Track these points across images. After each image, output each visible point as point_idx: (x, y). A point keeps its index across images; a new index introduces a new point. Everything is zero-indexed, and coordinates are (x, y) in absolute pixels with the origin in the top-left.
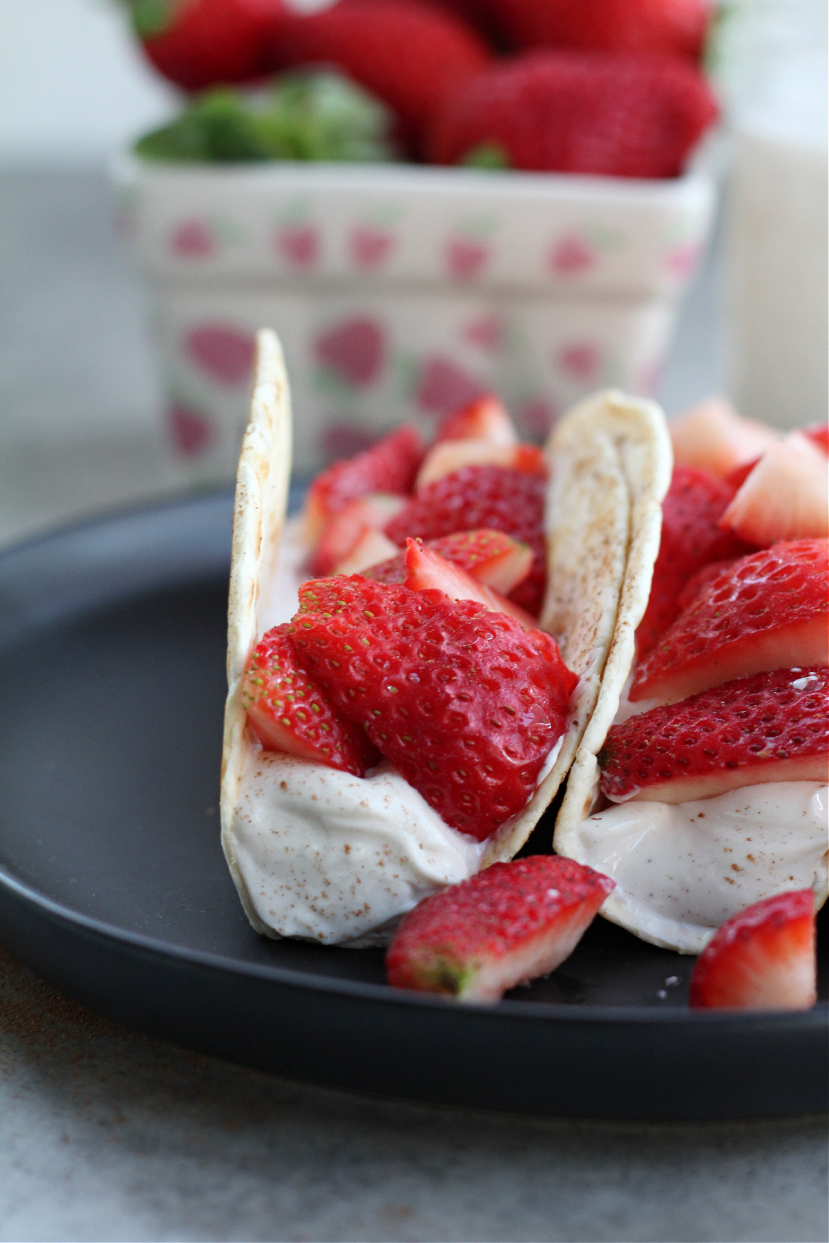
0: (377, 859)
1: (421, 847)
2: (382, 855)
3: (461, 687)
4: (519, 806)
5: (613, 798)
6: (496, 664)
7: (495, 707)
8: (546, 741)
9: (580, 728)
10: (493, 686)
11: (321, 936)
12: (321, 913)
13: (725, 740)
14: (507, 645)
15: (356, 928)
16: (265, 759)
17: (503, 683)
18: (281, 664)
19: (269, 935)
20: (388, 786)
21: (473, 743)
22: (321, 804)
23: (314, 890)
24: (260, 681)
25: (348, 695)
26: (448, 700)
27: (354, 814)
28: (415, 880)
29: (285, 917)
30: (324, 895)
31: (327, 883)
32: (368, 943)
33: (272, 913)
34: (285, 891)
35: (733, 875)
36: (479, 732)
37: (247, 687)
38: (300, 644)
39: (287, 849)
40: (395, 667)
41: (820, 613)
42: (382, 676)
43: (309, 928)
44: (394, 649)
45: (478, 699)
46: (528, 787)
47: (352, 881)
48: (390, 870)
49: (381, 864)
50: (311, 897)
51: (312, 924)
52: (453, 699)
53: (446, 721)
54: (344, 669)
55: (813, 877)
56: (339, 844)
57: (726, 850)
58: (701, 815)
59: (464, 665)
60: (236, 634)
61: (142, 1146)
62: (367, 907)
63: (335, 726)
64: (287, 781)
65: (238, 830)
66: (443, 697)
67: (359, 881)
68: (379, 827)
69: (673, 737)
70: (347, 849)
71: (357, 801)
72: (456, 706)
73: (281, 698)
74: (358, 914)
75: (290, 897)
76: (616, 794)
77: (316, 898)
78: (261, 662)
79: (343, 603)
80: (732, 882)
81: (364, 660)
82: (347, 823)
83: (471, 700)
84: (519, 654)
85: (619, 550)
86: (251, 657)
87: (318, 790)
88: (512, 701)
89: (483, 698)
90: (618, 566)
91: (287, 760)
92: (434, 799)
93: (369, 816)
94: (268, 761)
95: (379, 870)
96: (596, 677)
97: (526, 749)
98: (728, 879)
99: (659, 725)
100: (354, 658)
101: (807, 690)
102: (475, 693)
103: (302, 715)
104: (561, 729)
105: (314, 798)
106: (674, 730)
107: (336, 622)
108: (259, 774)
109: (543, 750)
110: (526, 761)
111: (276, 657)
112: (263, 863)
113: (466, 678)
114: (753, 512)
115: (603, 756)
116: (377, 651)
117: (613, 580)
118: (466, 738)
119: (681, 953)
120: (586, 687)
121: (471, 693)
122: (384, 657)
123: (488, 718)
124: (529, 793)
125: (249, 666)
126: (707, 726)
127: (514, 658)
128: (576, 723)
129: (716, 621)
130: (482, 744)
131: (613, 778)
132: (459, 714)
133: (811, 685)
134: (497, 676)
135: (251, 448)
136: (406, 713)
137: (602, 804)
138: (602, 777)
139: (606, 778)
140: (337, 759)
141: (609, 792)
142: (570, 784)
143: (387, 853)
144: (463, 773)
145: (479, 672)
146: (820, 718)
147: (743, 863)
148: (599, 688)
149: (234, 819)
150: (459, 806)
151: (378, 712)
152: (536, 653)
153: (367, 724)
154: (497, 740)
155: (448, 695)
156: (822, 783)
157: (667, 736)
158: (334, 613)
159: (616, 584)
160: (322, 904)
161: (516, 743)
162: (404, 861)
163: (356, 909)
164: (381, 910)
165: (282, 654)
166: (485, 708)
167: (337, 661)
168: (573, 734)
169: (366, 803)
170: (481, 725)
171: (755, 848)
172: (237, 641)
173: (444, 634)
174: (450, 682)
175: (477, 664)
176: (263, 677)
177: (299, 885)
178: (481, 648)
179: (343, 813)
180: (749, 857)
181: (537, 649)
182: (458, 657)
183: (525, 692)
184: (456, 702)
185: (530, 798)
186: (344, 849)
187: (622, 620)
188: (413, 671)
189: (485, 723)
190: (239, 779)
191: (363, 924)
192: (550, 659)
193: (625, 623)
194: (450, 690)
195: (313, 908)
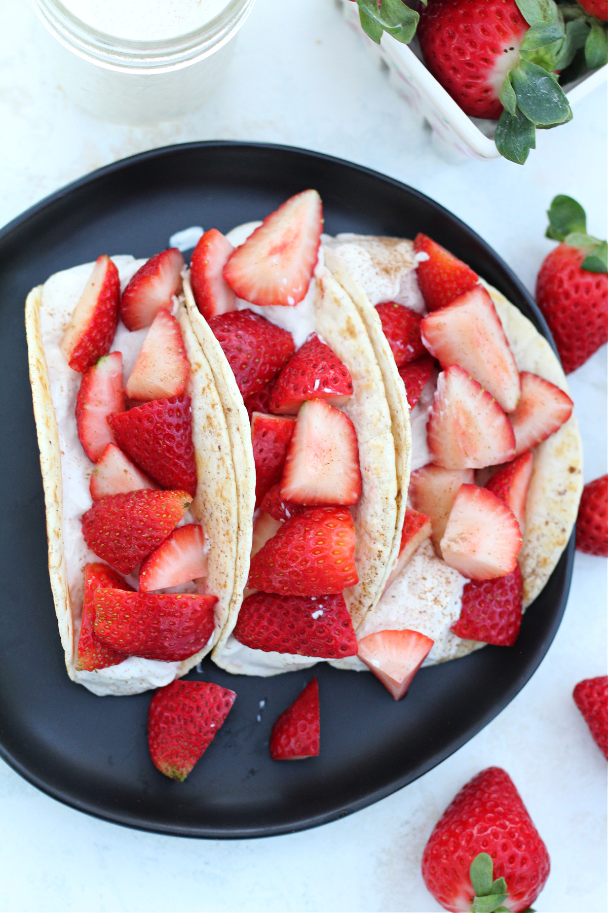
13: (284, 642)
101: (318, 620)
133: (320, 617)
181: (200, 606)
182: (167, 629)
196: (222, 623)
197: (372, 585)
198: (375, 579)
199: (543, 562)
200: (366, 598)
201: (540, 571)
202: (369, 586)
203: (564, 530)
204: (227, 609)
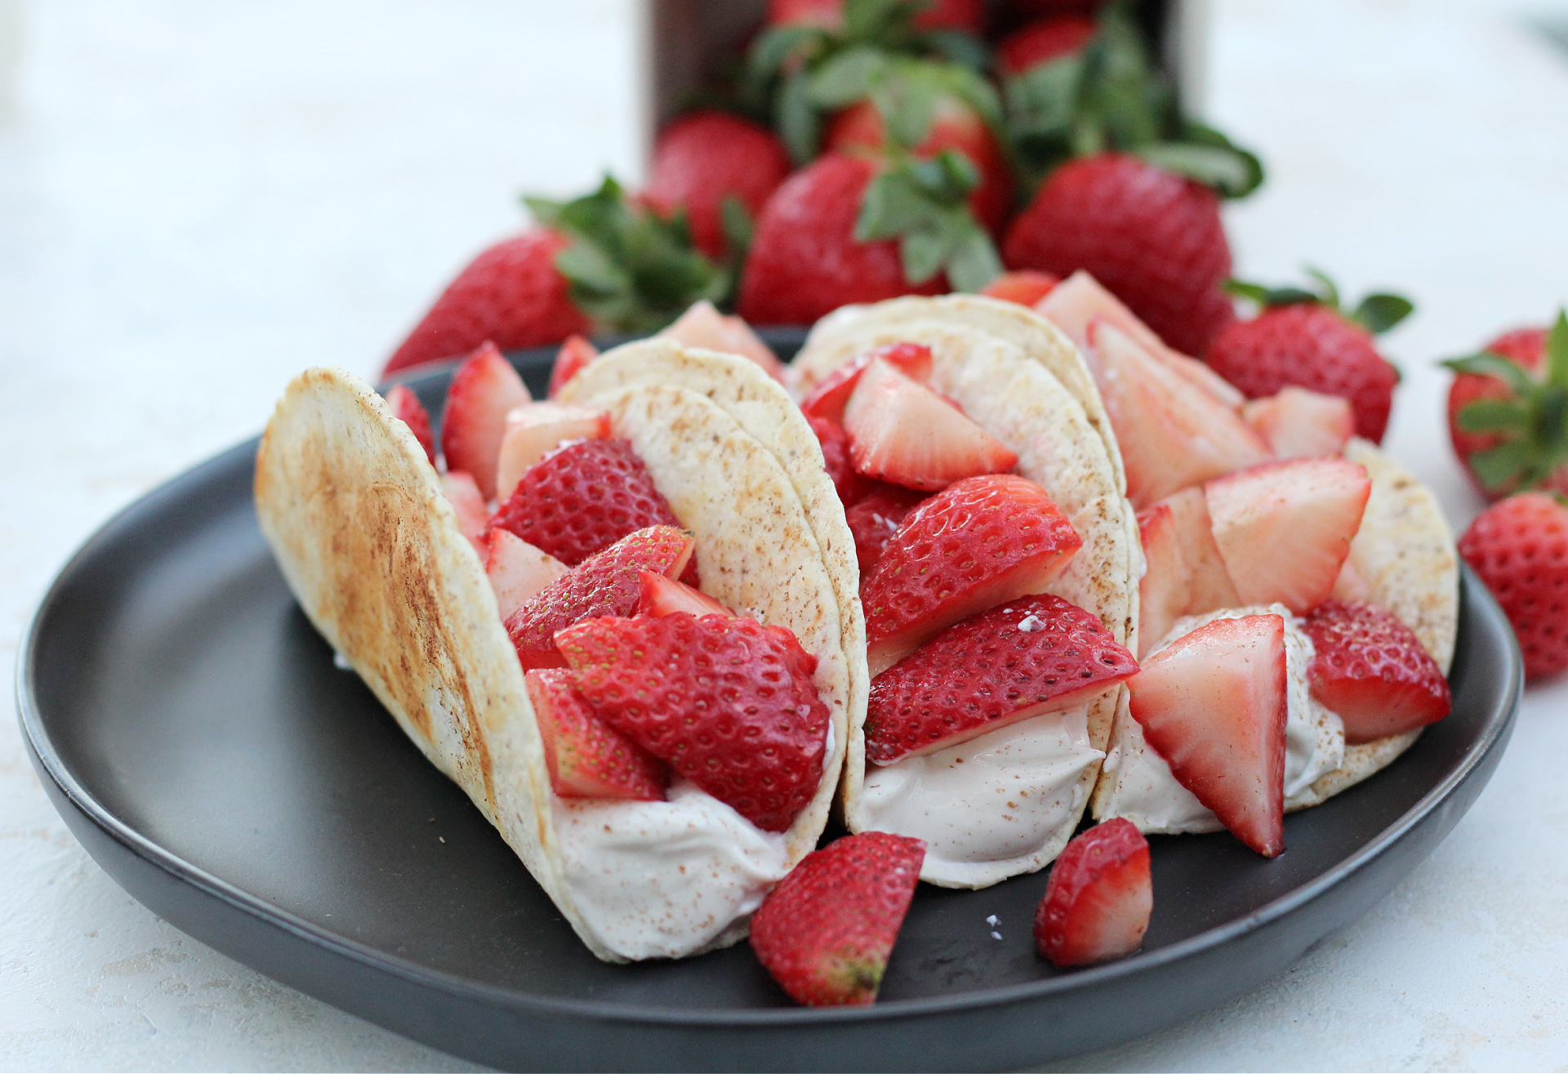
0: (710, 872)
1: (746, 852)
2: (714, 868)
4: (809, 793)
5: (881, 763)
7: (779, 712)
9: (845, 706)
10: (770, 693)
11: (673, 952)
12: (669, 931)
14: (762, 649)
15: (704, 938)
19: (617, 961)
21: (771, 751)
22: (652, 837)
23: (659, 912)
27: (684, 837)
30: (669, 916)
31: (669, 904)
34: (629, 921)
39: (622, 883)
43: (661, 948)
46: (817, 774)
47: (692, 896)
48: (724, 879)
49: (715, 875)
50: (657, 921)
51: (662, 944)
52: (743, 715)
54: (627, 718)
56: (673, 866)
57: (997, 790)
58: (959, 761)
59: (739, 679)
62: (711, 918)
63: (637, 765)
64: (609, 823)
66: (734, 715)
67: (699, 896)
68: (706, 843)
70: (682, 869)
71: (683, 824)
72: (747, 720)
74: (705, 925)
75: (636, 923)
76: (886, 759)
77: (662, 921)
87: (643, 824)
89: (766, 707)
91: (597, 803)
93: (696, 836)
95: (716, 882)
97: (809, 740)
101: (1034, 631)
103: (613, 764)
105: (641, 834)
108: (575, 821)
109: (821, 736)
110: (812, 751)
112: (600, 902)
113: (747, 692)
118: (766, 747)
119: (975, 889)
120: (836, 666)
121: (756, 705)
123: (776, 723)
124: (817, 778)
128: (838, 703)
129: (925, 578)
131: (881, 747)
132: (753, 727)
133: (1035, 626)
134: (770, 682)
137: (870, 768)
139: (872, 747)
140: (646, 794)
141: (876, 758)
142: (848, 762)
143: (717, 864)
150: (767, 809)
154: (791, 742)
155: (738, 712)
157: (926, 699)
160: (668, 924)
163: (701, 919)
166: (771, 715)
168: (839, 714)
169: (691, 825)
174: (734, 699)
179: (673, 839)
182: (731, 674)
184: (746, 716)
185: (820, 782)
186: (679, 870)
189: (776, 729)
191: (709, 933)
194: (738, 707)
195: (661, 930)
196: (841, 692)
197: (1112, 570)
198: (1114, 552)
200: (1112, 599)
201: (1433, 615)
202: (1107, 574)
203: (1439, 550)
204: (840, 654)
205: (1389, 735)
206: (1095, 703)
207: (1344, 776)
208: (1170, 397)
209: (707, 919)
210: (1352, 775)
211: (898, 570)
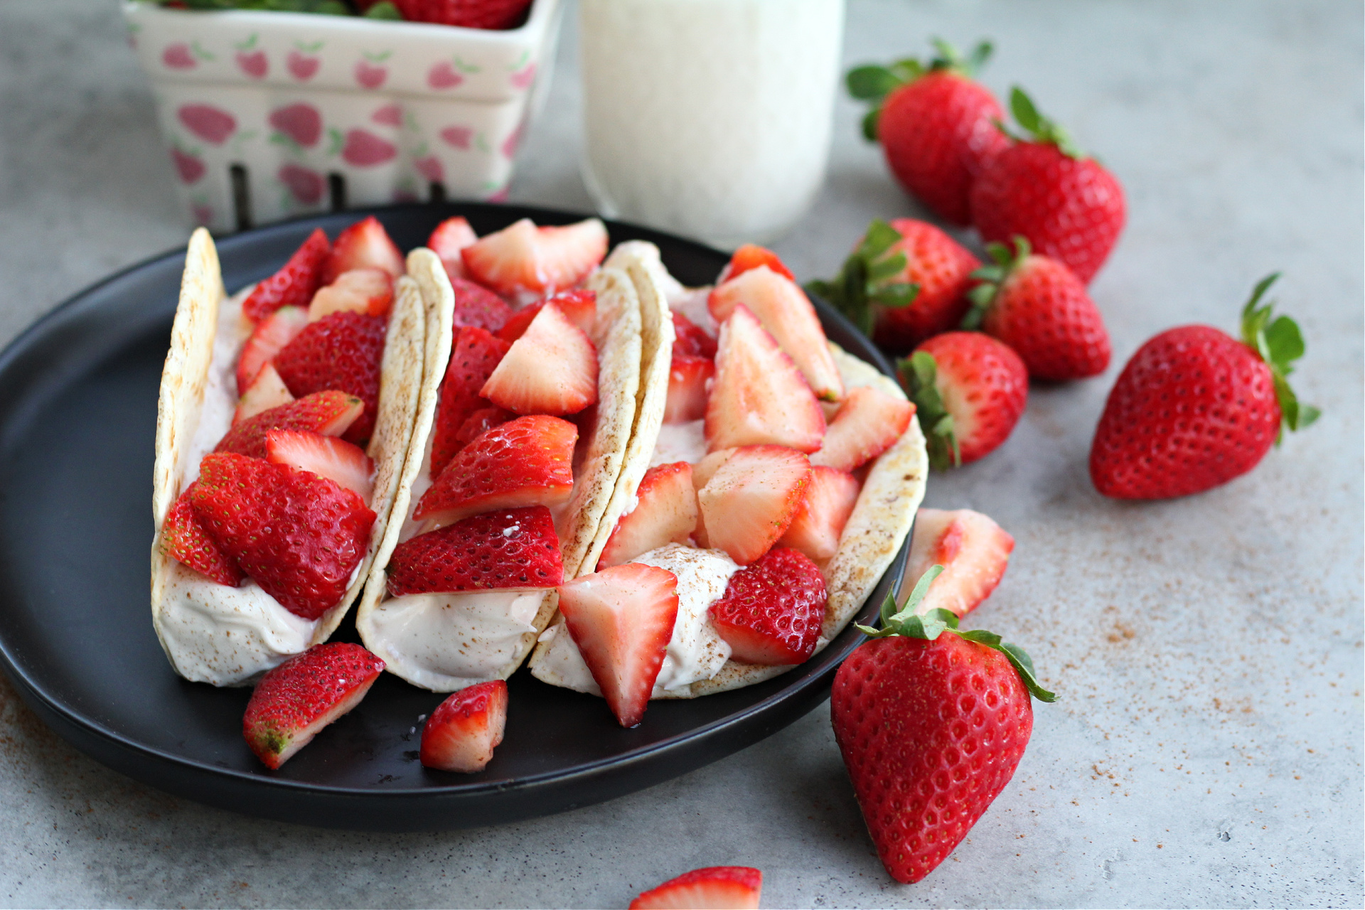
0: (246, 640)
1: (273, 632)
2: (249, 637)
3: (296, 536)
4: (335, 602)
5: (394, 595)
6: (319, 519)
7: (318, 548)
8: (352, 564)
9: (373, 554)
10: (317, 535)
11: (214, 682)
12: (214, 669)
13: (459, 571)
14: (327, 504)
15: (235, 679)
16: (180, 573)
17: (323, 532)
18: (185, 524)
20: (252, 596)
21: (303, 572)
22: (211, 609)
23: (210, 656)
24: (171, 538)
25: (227, 542)
26: (288, 545)
27: (231, 615)
28: (269, 653)
29: (192, 671)
30: (215, 660)
31: (217, 653)
32: (244, 684)
33: (185, 668)
34: (192, 655)
35: (464, 649)
36: (307, 565)
37: (163, 542)
38: (198, 509)
39: (192, 632)
40: (255, 525)
41: (523, 486)
42: (246, 531)
43: (207, 678)
44: (255, 511)
45: (307, 543)
46: (339, 592)
47: (231, 652)
48: (254, 646)
49: (248, 643)
50: (208, 660)
51: (208, 675)
52: (291, 545)
53: (287, 559)
54: (223, 527)
55: (514, 649)
56: (223, 632)
57: (460, 633)
58: (448, 606)
59: (299, 520)
60: (157, 506)
61: (99, 833)
62: (241, 668)
63: (220, 560)
64: (191, 593)
65: (162, 619)
66: (285, 543)
67: (236, 653)
68: (247, 621)
69: (428, 565)
70: (228, 634)
71: (232, 608)
72: (293, 549)
73: (184, 548)
74: (236, 671)
75: (195, 659)
77: (210, 661)
78: (172, 524)
79: (226, 478)
80: (463, 653)
81: (236, 522)
82: (227, 619)
83: (303, 544)
84: (335, 509)
85: (409, 422)
86: (166, 521)
87: (209, 599)
88: (329, 543)
89: (310, 543)
90: (406, 435)
91: (192, 576)
92: (283, 600)
93: (241, 616)
94: (181, 576)
95: (247, 647)
96: (384, 520)
97: (338, 570)
98: (461, 651)
99: (421, 553)
100: (230, 521)
101: (511, 537)
102: (305, 540)
103: (198, 556)
104: (361, 554)
105: (206, 605)
106: (429, 560)
107: (219, 494)
108: (175, 585)
109: (349, 570)
110: (338, 579)
111: (182, 519)
112: (178, 639)
113: (300, 531)
114: (501, 387)
115: (389, 569)
116: (244, 515)
117: (402, 446)
118: (299, 569)
120: (379, 525)
121: (303, 540)
122: (248, 518)
123: (313, 555)
124: (341, 595)
125: (164, 527)
126: (449, 559)
127: (332, 513)
128: (371, 551)
129: (463, 480)
130: (310, 573)
131: (394, 584)
132: (295, 554)
133: (514, 534)
134: (320, 528)
135: (168, 373)
136: (262, 552)
137: (388, 597)
138: (388, 582)
139: (390, 584)
140: (221, 580)
141: (391, 591)
142: (365, 591)
143: (251, 637)
144: (298, 589)
145: (308, 526)
146: (514, 562)
147: (469, 642)
148: (386, 528)
149: (159, 613)
151: (245, 552)
152: (346, 506)
153: (239, 559)
154: (319, 570)
155: (288, 542)
156: (520, 593)
157: (424, 564)
158: (220, 486)
159: (404, 451)
160: (214, 664)
161: (331, 569)
162: (262, 642)
163: (235, 669)
164: (249, 668)
165: (186, 517)
166: (311, 549)
167: (220, 521)
168: (369, 558)
169: (238, 608)
170: (308, 560)
171: (477, 634)
172: (157, 510)
173: (288, 499)
174: (289, 533)
175: (307, 521)
176: (173, 536)
177: (200, 652)
178: (310, 508)
179: (224, 614)
180: (473, 640)
181: (348, 503)
182: (295, 516)
183: (338, 535)
184: (293, 547)
185: (342, 598)
186: (226, 633)
187: (402, 484)
188: (266, 526)
189: (311, 559)
190: (163, 587)
191: (238, 676)
192: (357, 507)
193: (403, 487)
194: (289, 539)
195: (209, 667)
196: (374, 545)
197: (593, 508)
198: (599, 496)
199: (858, 574)
200: (584, 528)
202: (589, 509)
205: (765, 665)
206: (550, 593)
207: (715, 685)
208: (757, 375)
209: (238, 668)
210: (721, 685)
211: (454, 469)
